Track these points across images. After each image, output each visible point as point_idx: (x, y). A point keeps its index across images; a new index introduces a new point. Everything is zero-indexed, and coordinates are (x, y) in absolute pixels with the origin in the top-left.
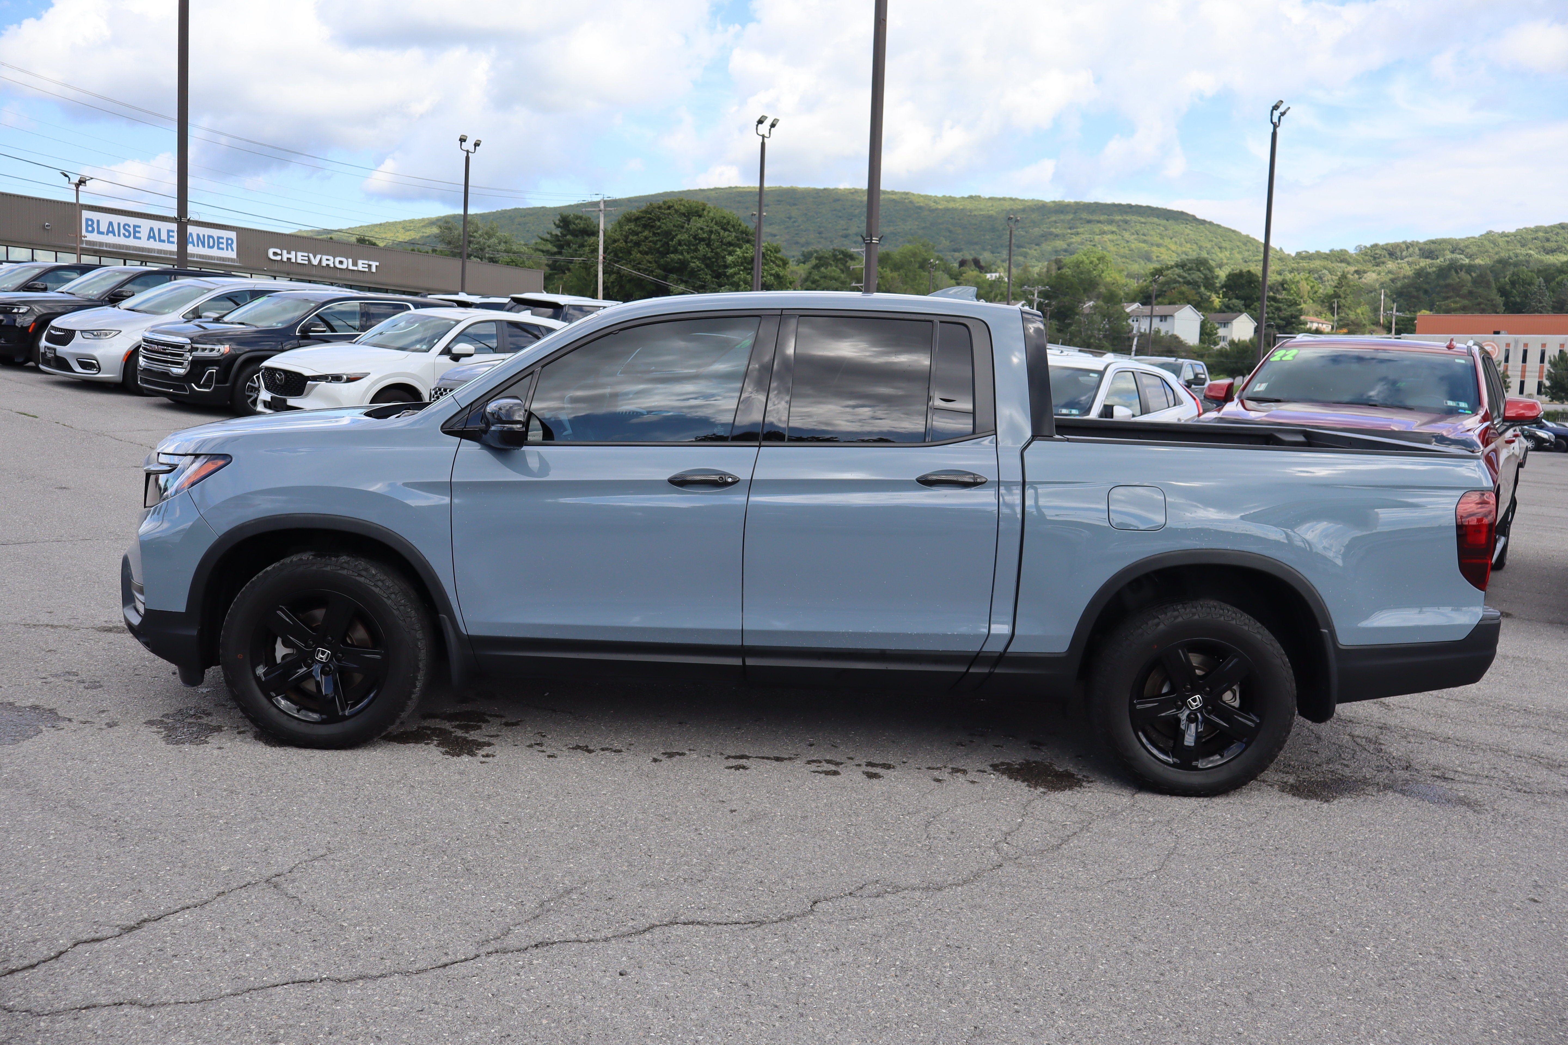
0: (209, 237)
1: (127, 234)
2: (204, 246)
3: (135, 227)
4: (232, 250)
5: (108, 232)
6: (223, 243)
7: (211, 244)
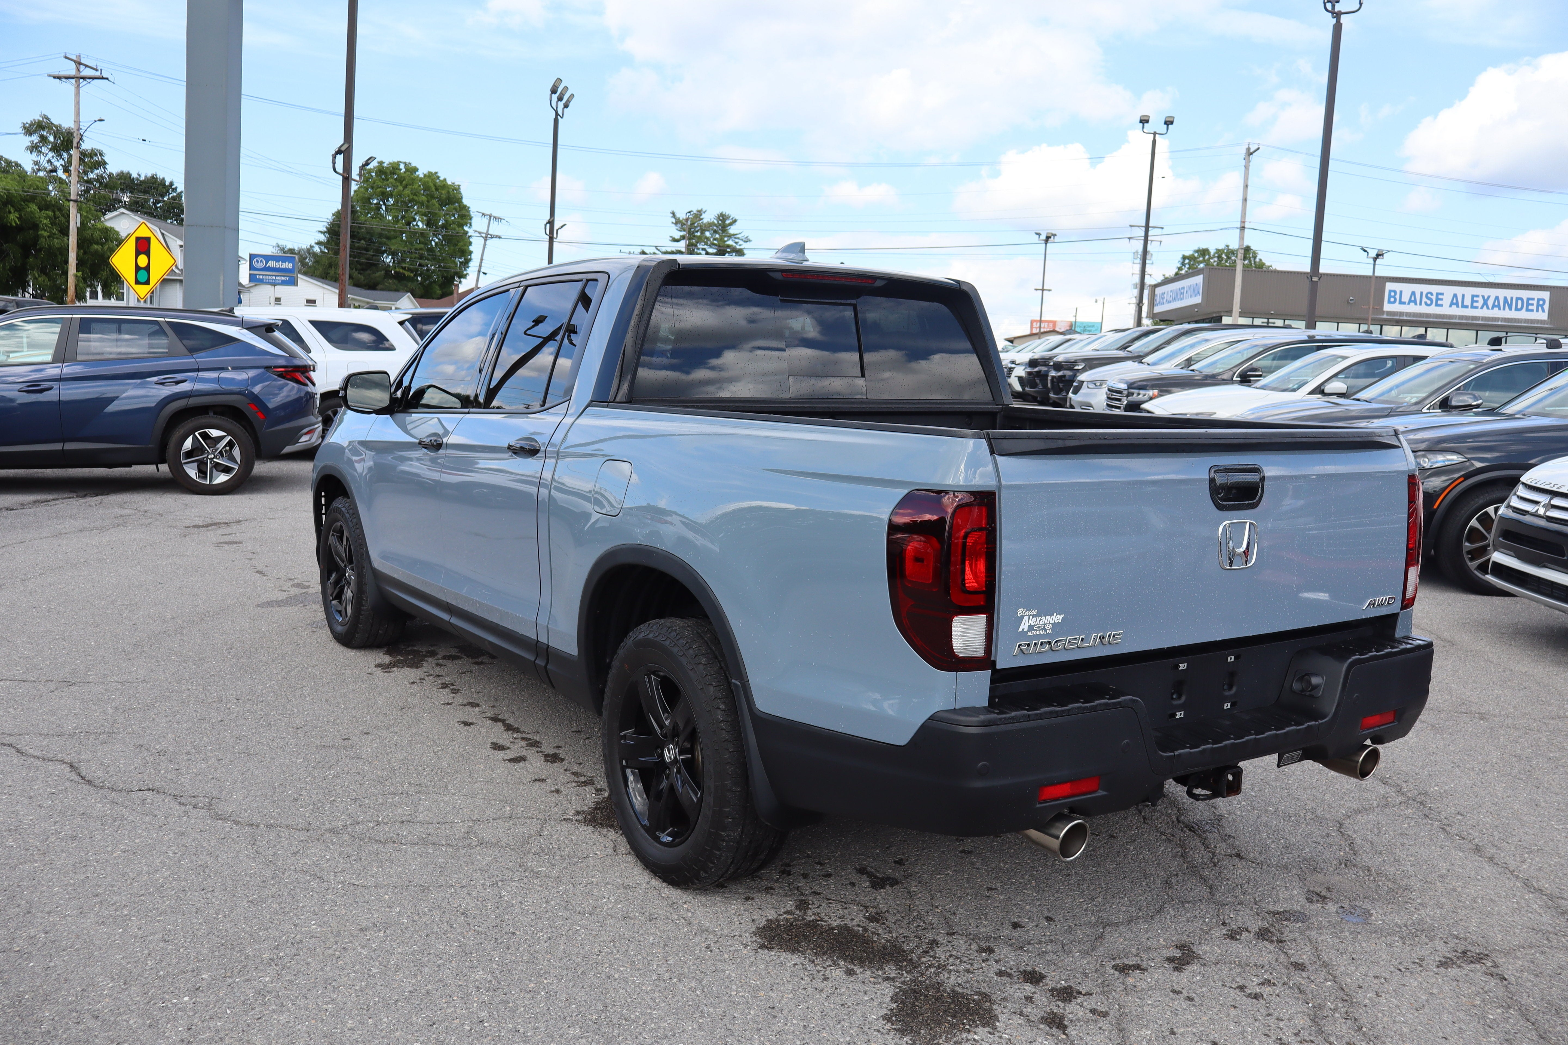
0: (1517, 299)
1: (1429, 302)
2: (1510, 309)
3: (1438, 294)
4: (1543, 311)
5: (1410, 301)
6: (1532, 305)
7: (1519, 306)
